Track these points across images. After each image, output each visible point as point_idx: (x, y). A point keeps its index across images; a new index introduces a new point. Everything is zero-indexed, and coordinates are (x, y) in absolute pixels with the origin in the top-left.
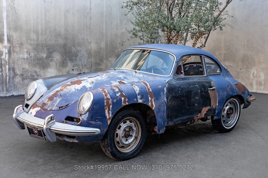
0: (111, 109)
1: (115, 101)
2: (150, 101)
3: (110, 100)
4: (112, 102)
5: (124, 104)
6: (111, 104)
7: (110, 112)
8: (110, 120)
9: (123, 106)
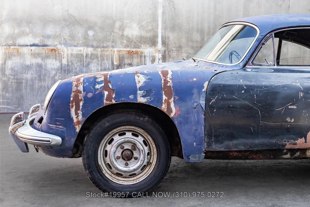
0: (81, 107)
1: (90, 95)
2: (163, 101)
3: (82, 93)
4: (84, 97)
5: (108, 102)
6: (81, 100)
7: (79, 112)
8: (80, 126)
9: (105, 105)
